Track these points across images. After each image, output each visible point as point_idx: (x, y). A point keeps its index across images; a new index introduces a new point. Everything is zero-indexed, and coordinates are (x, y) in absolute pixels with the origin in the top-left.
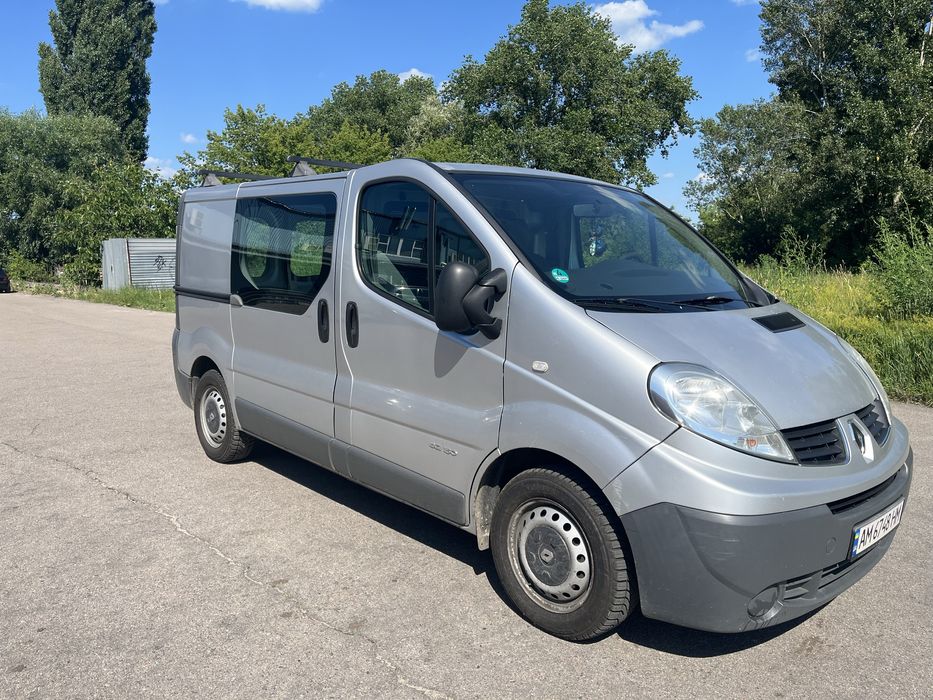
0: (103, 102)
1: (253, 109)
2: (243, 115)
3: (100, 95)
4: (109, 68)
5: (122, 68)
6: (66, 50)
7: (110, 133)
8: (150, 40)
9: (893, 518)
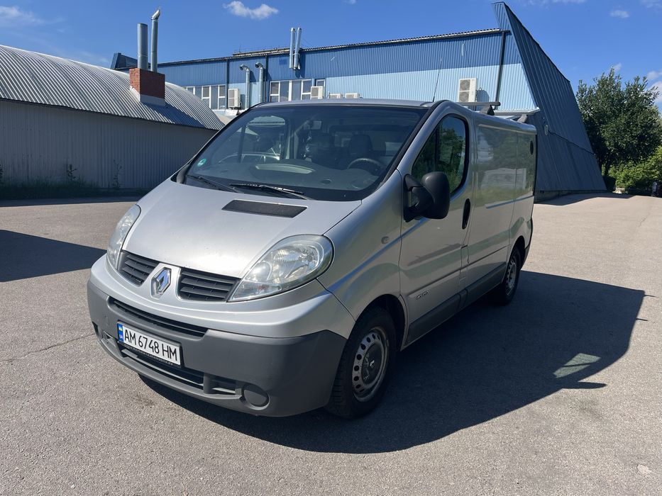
9: (163, 350)
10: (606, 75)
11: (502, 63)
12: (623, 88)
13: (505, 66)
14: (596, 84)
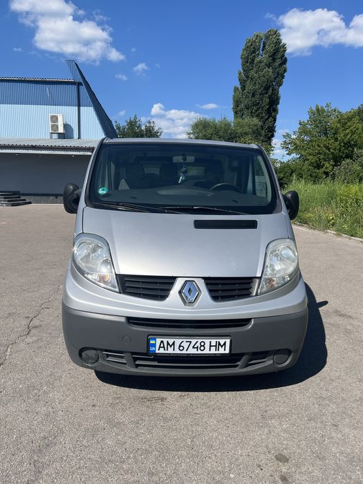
0: (256, 111)
1: (324, 106)
2: (318, 110)
3: (255, 108)
4: (261, 94)
5: (267, 93)
6: (243, 88)
7: (256, 125)
8: (283, 77)
9: (211, 346)
10: (132, 119)
11: (79, 106)
12: (143, 128)
13: (81, 108)
14: (126, 124)
